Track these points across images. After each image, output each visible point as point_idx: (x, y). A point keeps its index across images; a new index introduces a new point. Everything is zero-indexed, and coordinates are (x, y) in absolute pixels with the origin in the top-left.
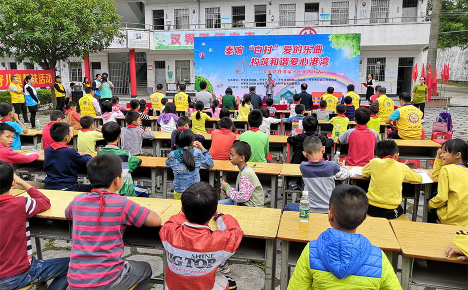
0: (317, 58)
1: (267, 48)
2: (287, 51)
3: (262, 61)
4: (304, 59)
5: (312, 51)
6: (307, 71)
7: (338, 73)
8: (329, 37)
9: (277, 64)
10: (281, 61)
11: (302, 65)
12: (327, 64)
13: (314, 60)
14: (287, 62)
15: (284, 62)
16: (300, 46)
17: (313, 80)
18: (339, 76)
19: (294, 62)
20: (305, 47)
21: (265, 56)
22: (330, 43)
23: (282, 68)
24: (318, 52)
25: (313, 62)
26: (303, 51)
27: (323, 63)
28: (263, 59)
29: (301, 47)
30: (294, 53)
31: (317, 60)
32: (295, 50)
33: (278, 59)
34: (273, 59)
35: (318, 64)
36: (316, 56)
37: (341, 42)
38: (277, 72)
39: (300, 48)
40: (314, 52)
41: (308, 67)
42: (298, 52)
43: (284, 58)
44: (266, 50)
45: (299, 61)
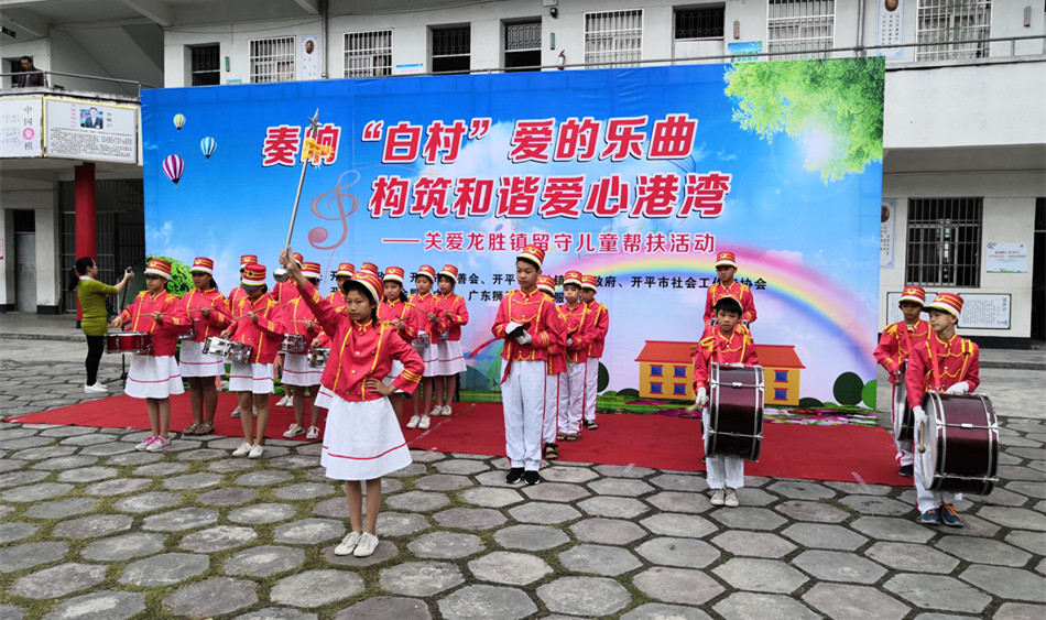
0: (671, 179)
1: (442, 135)
2: (528, 147)
3: (421, 194)
4: (606, 182)
5: (645, 146)
6: (620, 240)
7: (772, 253)
8: (727, 77)
9: (486, 207)
10: (504, 192)
11: (601, 210)
12: (718, 208)
13: (655, 189)
14: (531, 199)
15: (518, 197)
16: (587, 124)
17: (650, 281)
18: (777, 263)
19: (562, 197)
20: (614, 125)
21: (433, 171)
22: (730, 105)
23: (508, 226)
24: (676, 152)
25: (651, 199)
26: (600, 147)
27: (698, 204)
28: (425, 182)
29: (595, 128)
30: (561, 154)
31: (669, 188)
32: (563, 140)
33: (490, 184)
34: (466, 182)
35: (676, 206)
36: (663, 167)
37: (786, 102)
38: (486, 243)
39: (587, 133)
40: (655, 152)
41: (628, 223)
42: (580, 150)
43: (517, 181)
44: (435, 141)
45: (586, 194)
